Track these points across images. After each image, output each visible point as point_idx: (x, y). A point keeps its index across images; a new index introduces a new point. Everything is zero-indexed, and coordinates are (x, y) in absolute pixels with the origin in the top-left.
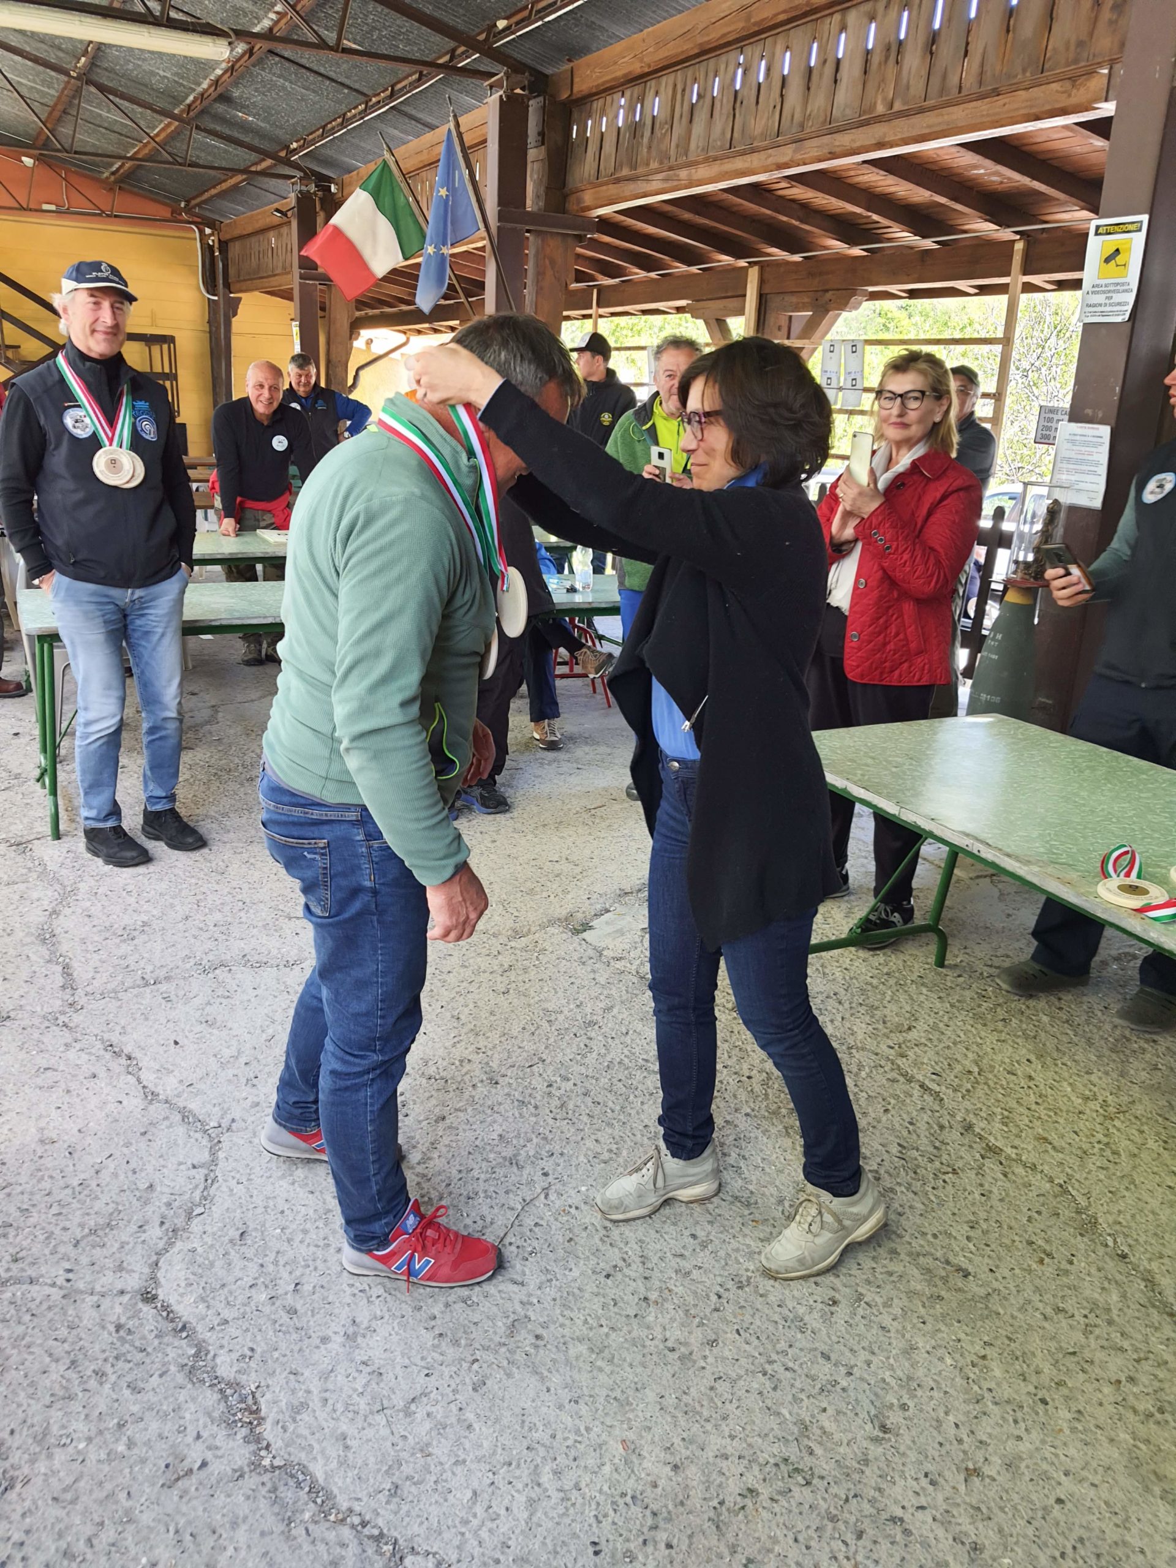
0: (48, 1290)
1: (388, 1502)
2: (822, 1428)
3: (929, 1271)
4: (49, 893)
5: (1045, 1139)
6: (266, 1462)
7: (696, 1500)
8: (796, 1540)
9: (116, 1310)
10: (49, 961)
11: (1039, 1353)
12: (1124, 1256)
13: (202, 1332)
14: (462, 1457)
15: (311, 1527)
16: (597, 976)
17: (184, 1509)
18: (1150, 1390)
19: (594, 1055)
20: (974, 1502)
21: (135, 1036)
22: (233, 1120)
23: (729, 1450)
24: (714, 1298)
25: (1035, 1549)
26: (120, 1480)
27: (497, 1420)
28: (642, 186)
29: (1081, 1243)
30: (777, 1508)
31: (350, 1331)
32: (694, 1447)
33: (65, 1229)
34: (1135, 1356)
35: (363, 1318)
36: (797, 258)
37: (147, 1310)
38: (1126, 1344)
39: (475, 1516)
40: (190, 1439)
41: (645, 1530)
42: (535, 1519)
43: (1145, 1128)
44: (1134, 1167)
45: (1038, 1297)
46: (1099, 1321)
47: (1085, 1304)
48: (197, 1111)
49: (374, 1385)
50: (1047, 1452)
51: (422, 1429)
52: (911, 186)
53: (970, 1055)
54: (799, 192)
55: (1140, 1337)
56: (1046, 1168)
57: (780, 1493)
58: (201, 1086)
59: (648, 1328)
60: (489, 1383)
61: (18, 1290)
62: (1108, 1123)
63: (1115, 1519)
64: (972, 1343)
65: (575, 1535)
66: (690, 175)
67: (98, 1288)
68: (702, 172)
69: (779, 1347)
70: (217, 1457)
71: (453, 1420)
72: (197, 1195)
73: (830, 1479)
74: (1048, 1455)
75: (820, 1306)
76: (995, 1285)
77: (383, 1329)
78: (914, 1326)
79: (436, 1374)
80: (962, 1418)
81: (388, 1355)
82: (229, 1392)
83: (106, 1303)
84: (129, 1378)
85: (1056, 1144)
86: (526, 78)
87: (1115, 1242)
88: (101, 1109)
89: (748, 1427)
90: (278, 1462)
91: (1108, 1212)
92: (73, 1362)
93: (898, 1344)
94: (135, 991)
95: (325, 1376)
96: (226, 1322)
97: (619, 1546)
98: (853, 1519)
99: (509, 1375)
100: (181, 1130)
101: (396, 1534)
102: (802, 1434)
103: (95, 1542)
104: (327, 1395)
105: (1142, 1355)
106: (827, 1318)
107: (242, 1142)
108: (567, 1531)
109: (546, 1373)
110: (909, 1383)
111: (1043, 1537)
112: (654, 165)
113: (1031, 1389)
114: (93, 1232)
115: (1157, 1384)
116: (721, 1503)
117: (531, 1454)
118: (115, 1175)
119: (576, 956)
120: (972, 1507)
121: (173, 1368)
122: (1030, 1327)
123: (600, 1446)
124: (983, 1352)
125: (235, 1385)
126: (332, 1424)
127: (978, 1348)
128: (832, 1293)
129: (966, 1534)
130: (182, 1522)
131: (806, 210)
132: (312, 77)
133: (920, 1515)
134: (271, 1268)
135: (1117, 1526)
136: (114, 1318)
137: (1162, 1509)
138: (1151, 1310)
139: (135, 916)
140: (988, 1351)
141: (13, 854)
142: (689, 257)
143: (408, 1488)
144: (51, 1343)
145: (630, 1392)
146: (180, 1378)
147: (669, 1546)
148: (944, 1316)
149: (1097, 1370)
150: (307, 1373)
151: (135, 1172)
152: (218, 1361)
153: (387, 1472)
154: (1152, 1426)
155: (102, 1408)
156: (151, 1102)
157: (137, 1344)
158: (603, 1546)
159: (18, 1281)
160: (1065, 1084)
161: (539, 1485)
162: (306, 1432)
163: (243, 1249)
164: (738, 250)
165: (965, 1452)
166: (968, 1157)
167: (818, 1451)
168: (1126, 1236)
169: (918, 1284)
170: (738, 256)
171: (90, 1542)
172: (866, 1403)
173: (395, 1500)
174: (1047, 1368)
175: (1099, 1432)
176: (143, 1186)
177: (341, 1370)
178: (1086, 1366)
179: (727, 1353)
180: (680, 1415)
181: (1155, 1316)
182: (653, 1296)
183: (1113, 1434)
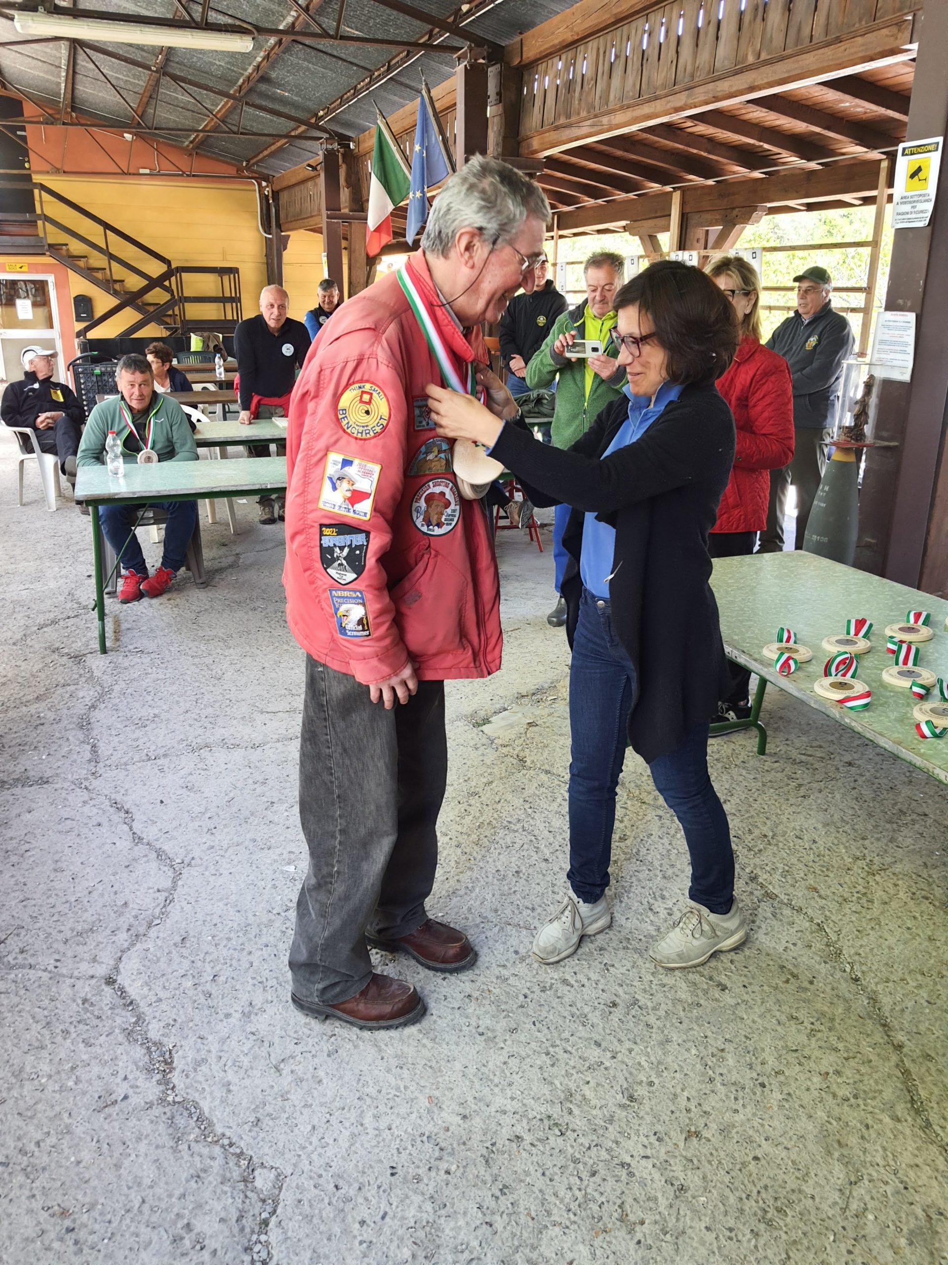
0: (40, 973)
1: (250, 1131)
2: (583, 1095)
3: (695, 984)
4: (91, 693)
5: (815, 890)
6: (170, 1099)
7: (474, 1143)
8: (543, 1174)
9: (85, 989)
10: (83, 742)
11: (767, 1050)
12: (857, 980)
13: (144, 1007)
14: (310, 1101)
15: (193, 1144)
16: (485, 758)
17: (106, 1127)
18: (851, 1081)
19: (471, 817)
20: (689, 1155)
21: (133, 797)
22: (193, 858)
23: (508, 1108)
24: (521, 998)
25: (727, 1192)
26: (66, 1105)
27: (341, 1078)
28: (576, 132)
29: (823, 969)
30: (534, 1150)
31: (246, 1011)
32: (481, 1104)
33: (61, 932)
34: (845, 1055)
35: (258, 1002)
36: (711, 182)
37: (108, 990)
38: (840, 1046)
39: (311, 1143)
40: (119, 1080)
41: (432, 1161)
42: (353, 1148)
43: (900, 882)
44: (882, 913)
45: (777, 1007)
46: (822, 1028)
47: (814, 1013)
48: (168, 852)
49: (256, 1048)
50: (756, 1122)
51: (286, 1080)
52: (790, 120)
53: (768, 822)
54: (702, 129)
55: (853, 1041)
56: (810, 911)
57: (539, 1140)
58: (175, 833)
59: (467, 1017)
60: (340, 1051)
61: (20, 973)
62: (870, 878)
63: (797, 1174)
64: (716, 1039)
65: (381, 1161)
66: (610, 121)
67: (76, 973)
68: (619, 118)
69: (564, 1036)
70: (135, 1093)
71: (309, 1076)
72: (158, 910)
73: (580, 1133)
74: (756, 1124)
75: (602, 1006)
76: (746, 997)
77: (271, 1010)
78: (673, 1025)
79: (303, 1043)
80: (694, 1093)
81: (271, 1028)
82: (153, 1049)
83: (79, 984)
84: (84, 1036)
85: (822, 893)
86: (485, 51)
87: (852, 968)
88: (100, 848)
89: (526, 1092)
90: (178, 1099)
91: (853, 946)
92: (48, 1023)
93: (657, 1037)
94: (139, 764)
95: (223, 1041)
96: (160, 1000)
97: (410, 1170)
98: (591, 1162)
99: (356, 1047)
100: (154, 865)
101: (251, 1153)
102: (566, 1099)
103: (42, 1144)
104: (222, 1054)
105: (851, 1055)
106: (606, 1016)
107: (196, 874)
108: (375, 1158)
109: (383, 1047)
110: (659, 1067)
111: (736, 1184)
112: (583, 114)
113: (756, 1077)
114: (80, 934)
115: (857, 1077)
116: (493, 1145)
117: (360, 1103)
118: (102, 895)
119: (472, 743)
120: (685, 1158)
121: (117, 1031)
122: (766, 1029)
123: (412, 1100)
124: (723, 1047)
125: (159, 1044)
126: (222, 1074)
127: (720, 1044)
128: (615, 998)
129: (677, 1179)
130: (103, 1135)
131: (712, 143)
132: (328, 59)
133: (644, 1162)
134: (199, 964)
135: (798, 1178)
136: (83, 995)
137: (837, 1168)
138: (868, 1021)
139: (150, 710)
140: (727, 1046)
141: (71, 664)
142: (626, 186)
143: (267, 1122)
144: (37, 1010)
145: (443, 1063)
146: (121, 1038)
147: (448, 1172)
148: (697, 1018)
149: (812, 1065)
150: (210, 1038)
151: (116, 893)
152: (150, 1027)
153: (254, 1110)
154: (846, 1108)
155: (62, 1055)
156: (136, 845)
157: (96, 1013)
158: (399, 1170)
159: (22, 967)
160: (841, 846)
161: (362, 1125)
162: (202, 1079)
163: (183, 950)
164: (663, 178)
165: (690, 1119)
166: (748, 902)
167: (576, 1111)
168: (861, 964)
169: (684, 994)
170: (664, 183)
171: (38, 1144)
172: (621, 1080)
173: (257, 1129)
174: (771, 1061)
175: (801, 1110)
176: (120, 903)
177: (234, 1037)
178: (803, 1060)
179: (523, 1039)
180: (476, 1080)
181: (870, 1025)
182: (476, 994)
183: (812, 1112)
